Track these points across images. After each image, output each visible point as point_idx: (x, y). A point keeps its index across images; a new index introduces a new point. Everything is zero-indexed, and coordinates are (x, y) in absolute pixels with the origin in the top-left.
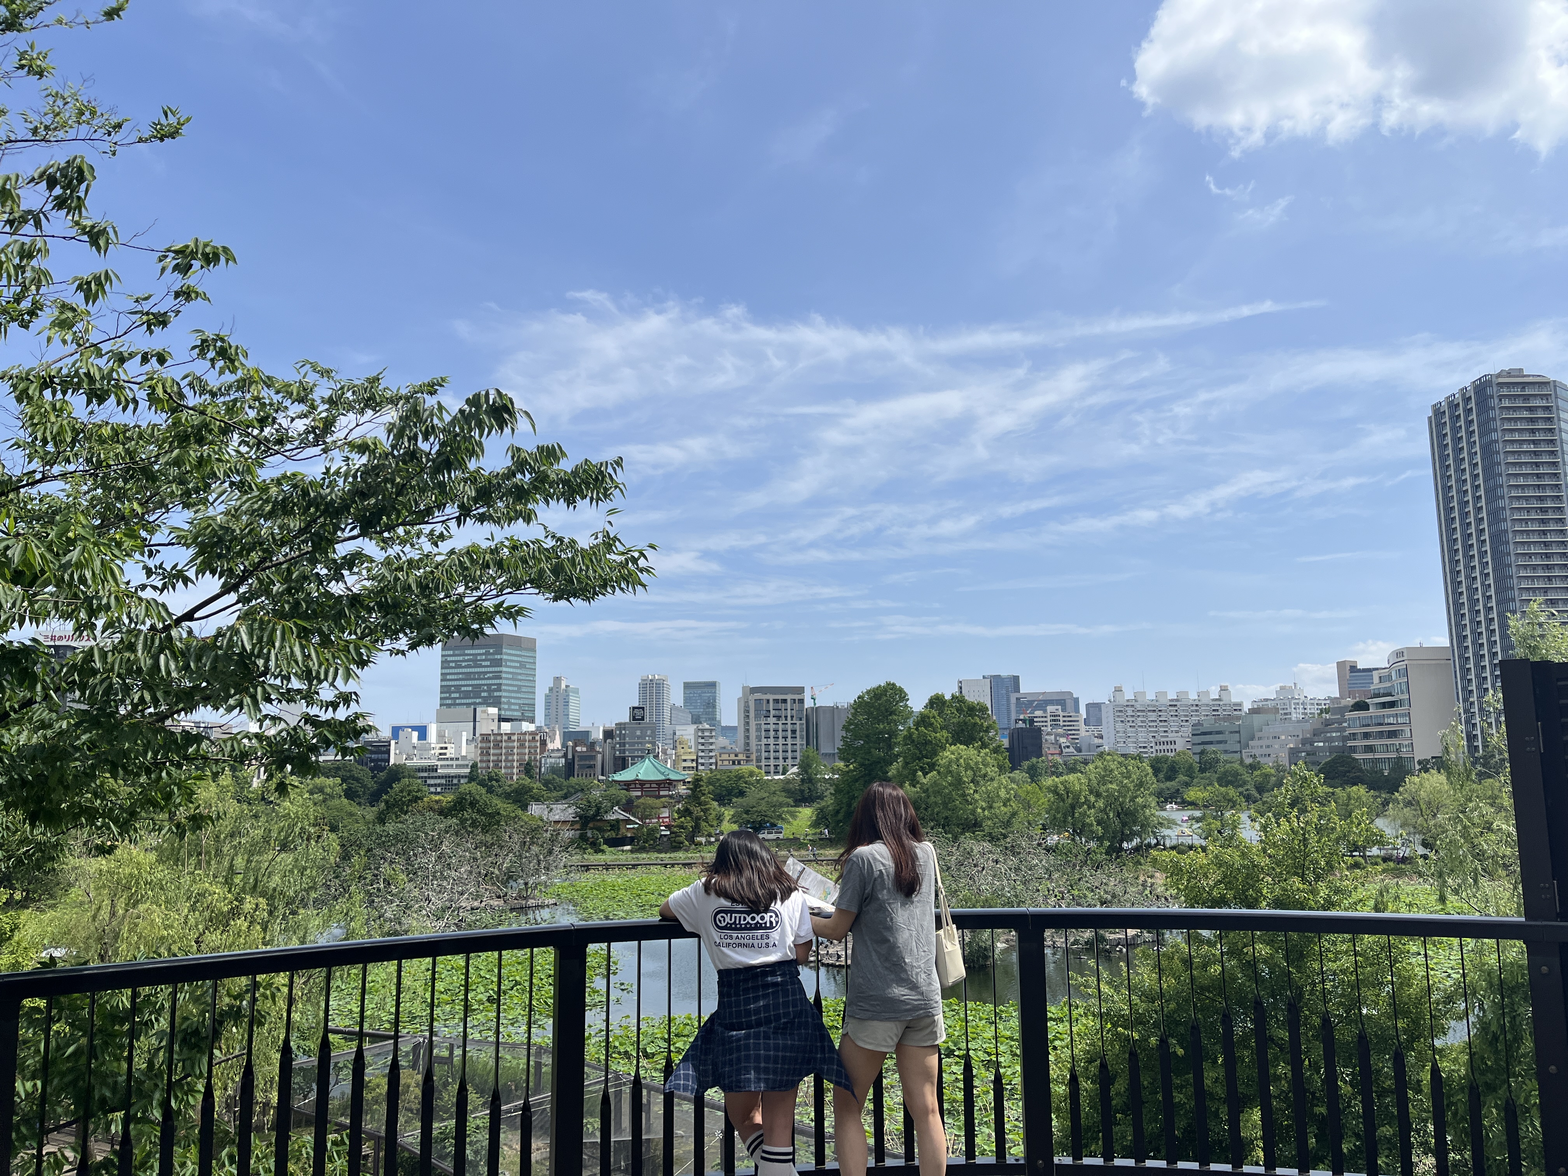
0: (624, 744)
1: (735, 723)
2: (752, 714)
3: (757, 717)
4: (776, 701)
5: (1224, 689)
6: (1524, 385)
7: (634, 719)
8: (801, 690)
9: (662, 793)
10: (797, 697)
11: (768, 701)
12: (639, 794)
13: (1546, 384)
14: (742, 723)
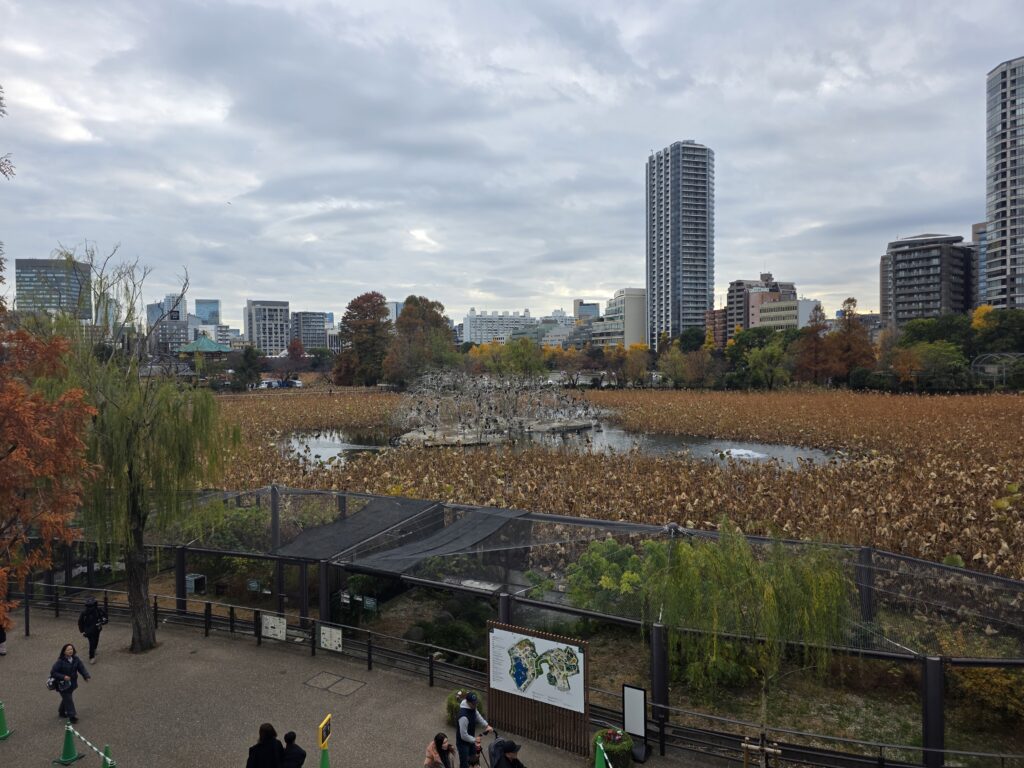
0: (165, 335)
2: (254, 318)
3: (257, 320)
4: (270, 310)
5: (527, 311)
6: (695, 149)
7: (172, 319)
8: (286, 304)
9: (215, 360)
10: (284, 308)
11: (265, 310)
13: (704, 150)
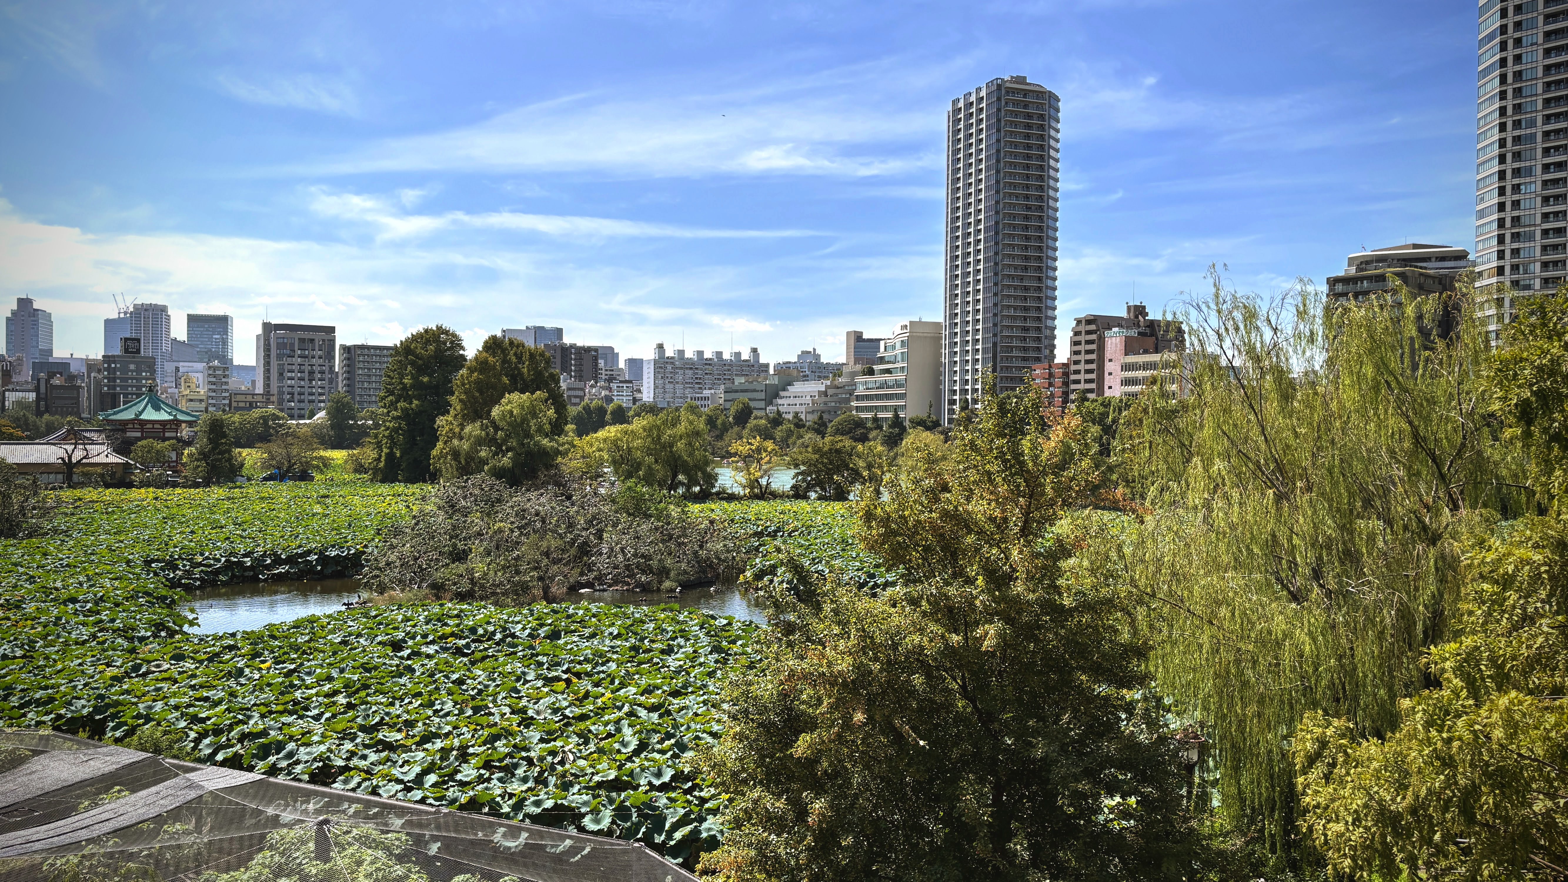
0: (114, 380)
1: (253, 363)
2: (274, 352)
3: (279, 357)
4: (302, 340)
5: (754, 351)
6: (1027, 92)
7: (126, 351)
8: (332, 330)
9: (167, 435)
10: (327, 337)
11: (293, 339)
12: (139, 434)
13: (1043, 93)
14: (262, 362)
